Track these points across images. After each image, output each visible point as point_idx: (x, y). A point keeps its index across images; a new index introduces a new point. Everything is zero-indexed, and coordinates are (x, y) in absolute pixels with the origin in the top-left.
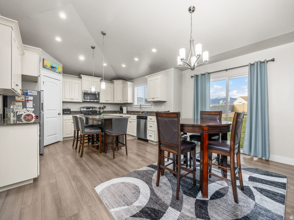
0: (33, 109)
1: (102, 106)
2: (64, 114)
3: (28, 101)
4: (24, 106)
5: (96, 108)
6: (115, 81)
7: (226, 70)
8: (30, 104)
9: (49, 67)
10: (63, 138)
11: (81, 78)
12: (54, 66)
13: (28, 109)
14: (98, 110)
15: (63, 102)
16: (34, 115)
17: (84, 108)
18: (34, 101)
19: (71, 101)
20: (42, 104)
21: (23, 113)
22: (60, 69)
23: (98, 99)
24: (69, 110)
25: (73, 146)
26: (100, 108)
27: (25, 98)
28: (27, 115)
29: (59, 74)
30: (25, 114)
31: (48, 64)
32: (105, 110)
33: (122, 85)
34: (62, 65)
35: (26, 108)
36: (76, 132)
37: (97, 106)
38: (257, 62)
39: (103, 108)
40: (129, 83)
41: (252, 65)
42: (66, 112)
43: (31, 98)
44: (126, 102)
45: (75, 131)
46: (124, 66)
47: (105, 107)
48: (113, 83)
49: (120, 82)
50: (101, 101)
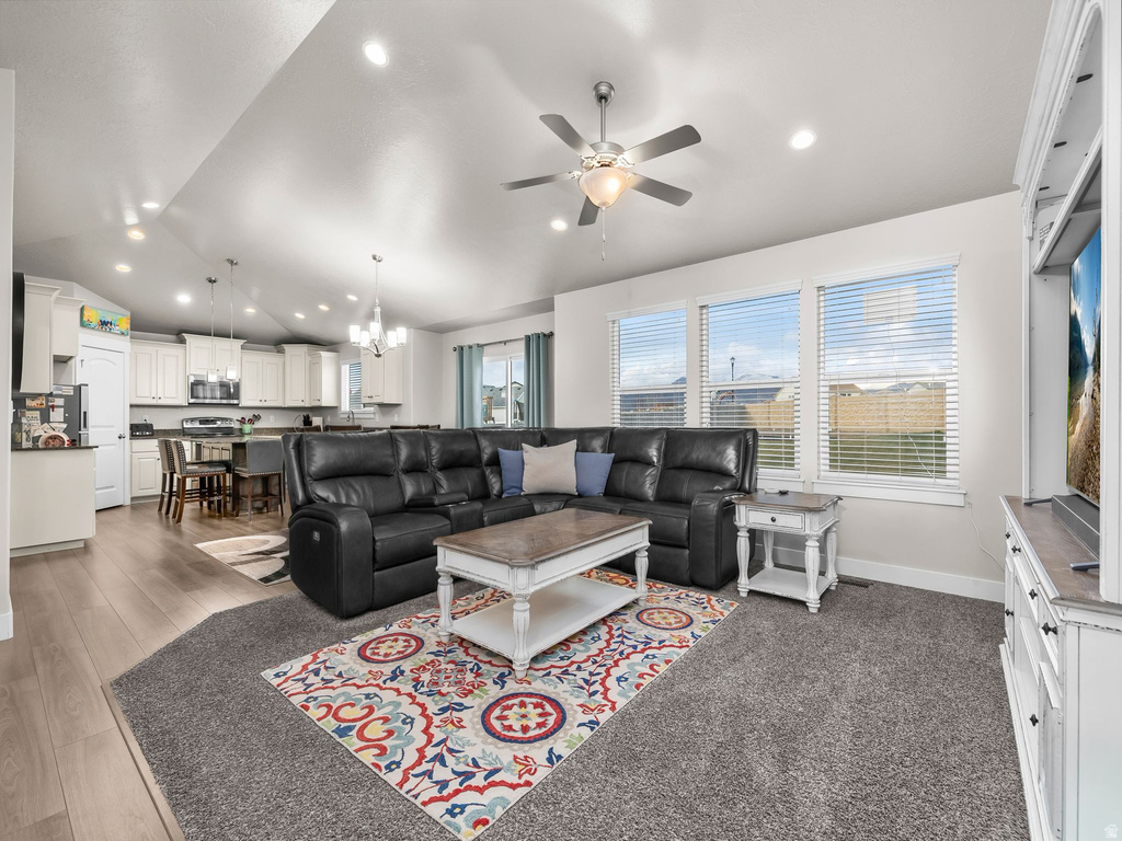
0: (65, 426)
1: (248, 415)
2: (133, 436)
3: (53, 407)
4: (45, 419)
5: (231, 420)
6: (286, 347)
7: (505, 342)
8: (58, 415)
9: (95, 321)
10: (133, 499)
11: (183, 341)
12: (108, 319)
13: (53, 425)
14: (236, 425)
15: (131, 406)
16: (66, 438)
17: (192, 420)
18: (66, 408)
19: (154, 402)
20: (85, 413)
21: (43, 433)
22: (125, 325)
23: (236, 395)
24: (148, 427)
25: (160, 510)
26: (242, 421)
27: (47, 401)
28: (50, 438)
29: (123, 337)
30: (47, 435)
31: (93, 316)
32: (258, 425)
33: (309, 358)
34: (129, 314)
35: (49, 422)
36: (168, 476)
37: (235, 415)
38: (538, 336)
39: (251, 421)
40: (325, 355)
41: (528, 338)
42: (139, 431)
43: (60, 402)
44: (316, 404)
45: (165, 475)
46: (300, 316)
47: (257, 418)
48: (281, 351)
49: (303, 349)
50: (244, 402)
